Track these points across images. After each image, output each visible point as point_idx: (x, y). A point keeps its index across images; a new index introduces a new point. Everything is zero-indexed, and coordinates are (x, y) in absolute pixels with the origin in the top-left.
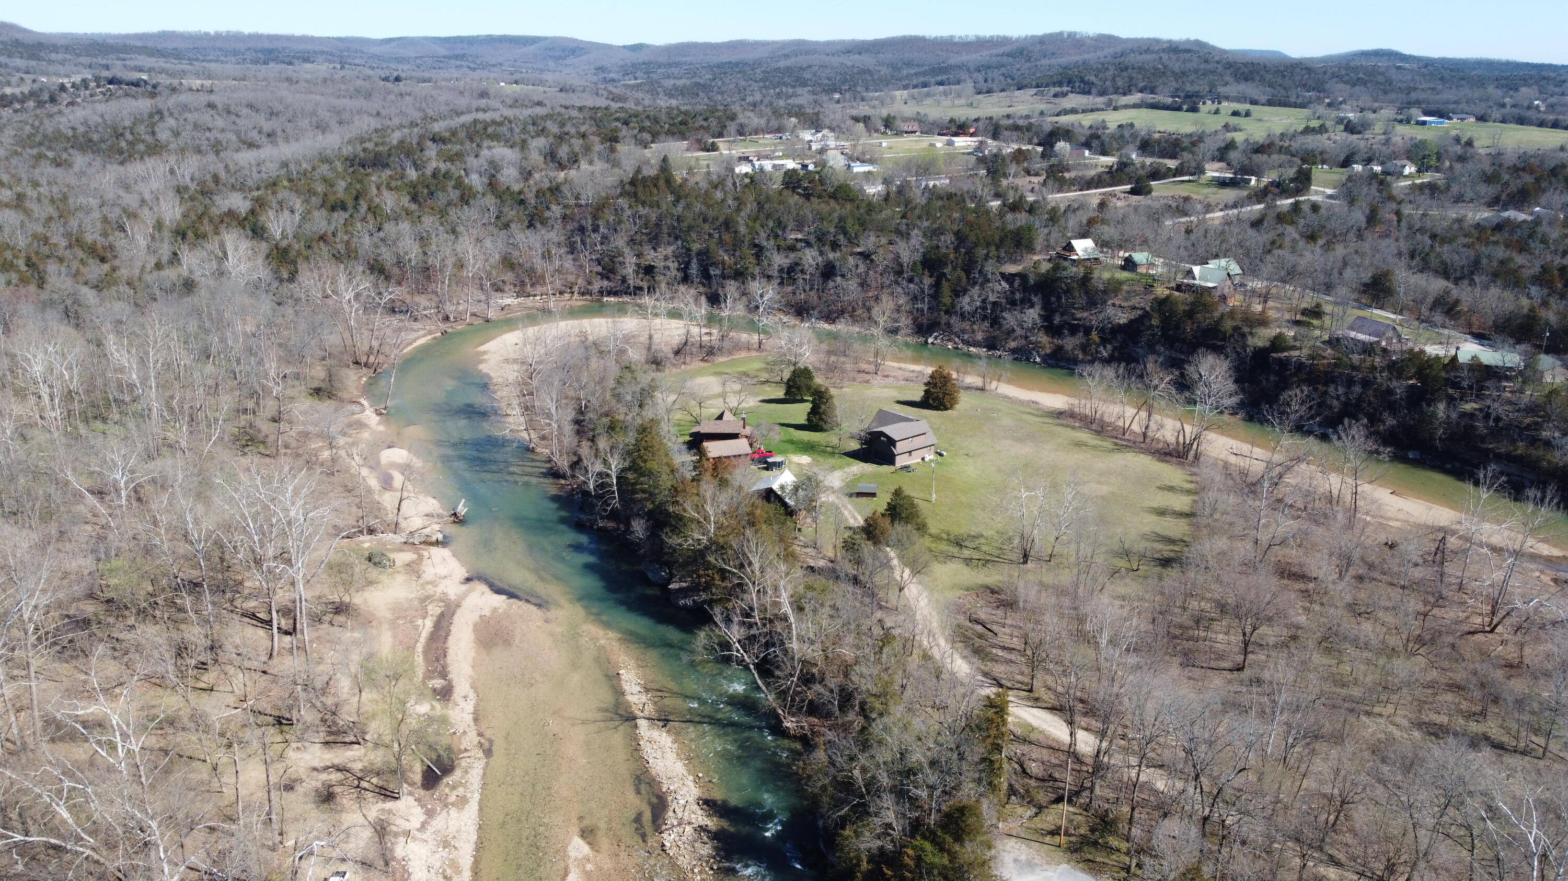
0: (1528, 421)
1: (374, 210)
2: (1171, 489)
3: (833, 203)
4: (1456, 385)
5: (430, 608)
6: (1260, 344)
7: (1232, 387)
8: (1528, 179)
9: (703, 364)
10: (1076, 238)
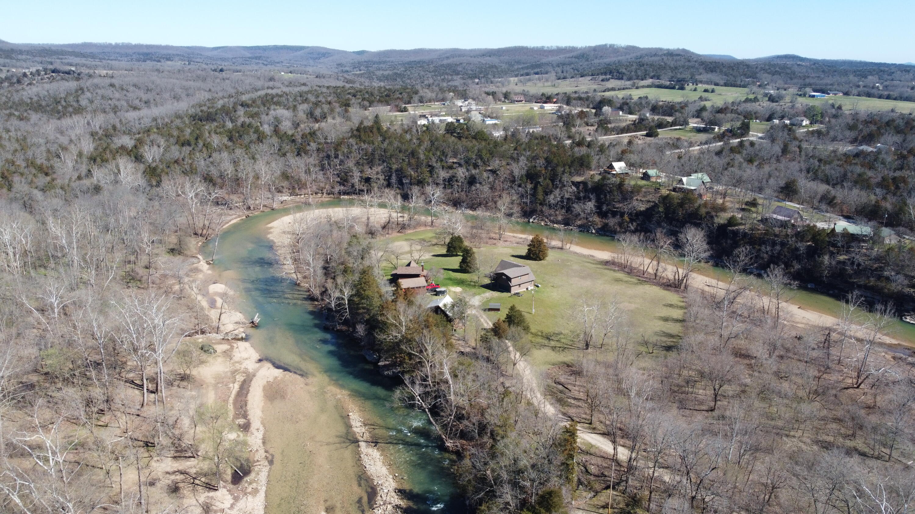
0: (876, 266)
1: (207, 146)
2: (671, 306)
3: (474, 141)
4: (834, 245)
5: (237, 377)
6: (722, 222)
7: (706, 246)
8: (873, 128)
9: (399, 234)
10: (615, 161)
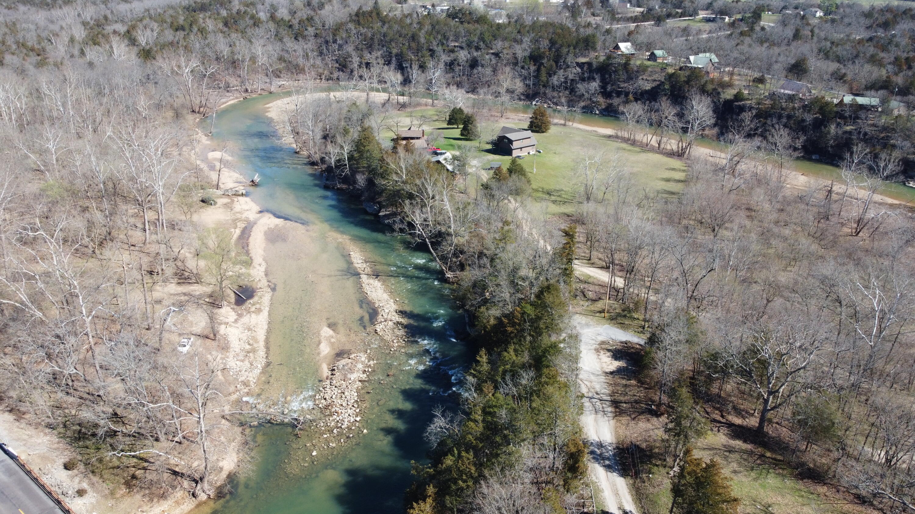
0: (882, 135)
1: (202, 31)
2: (673, 169)
3: (476, 25)
4: (842, 117)
5: (238, 224)
6: (728, 97)
7: (711, 113)
8: (889, 16)
9: (398, 112)
10: (621, 42)
